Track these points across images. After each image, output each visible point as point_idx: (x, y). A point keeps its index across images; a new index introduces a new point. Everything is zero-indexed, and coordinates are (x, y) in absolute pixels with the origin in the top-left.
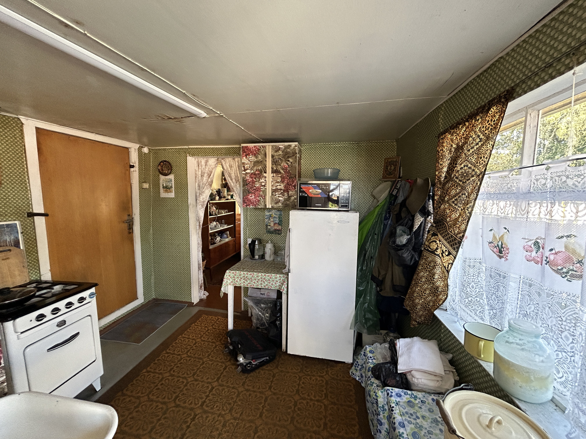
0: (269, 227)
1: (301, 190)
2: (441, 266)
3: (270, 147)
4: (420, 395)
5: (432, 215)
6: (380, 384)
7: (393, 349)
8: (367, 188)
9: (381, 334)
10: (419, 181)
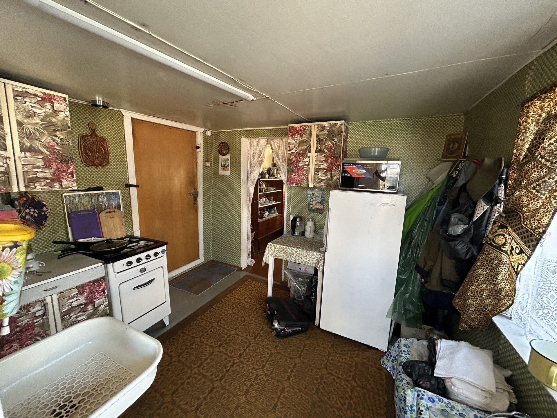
0: (311, 206)
1: (344, 170)
2: (508, 266)
3: (316, 127)
4: (459, 407)
5: (503, 203)
6: (412, 382)
7: (432, 349)
8: (422, 169)
9: (424, 329)
10: (488, 161)
